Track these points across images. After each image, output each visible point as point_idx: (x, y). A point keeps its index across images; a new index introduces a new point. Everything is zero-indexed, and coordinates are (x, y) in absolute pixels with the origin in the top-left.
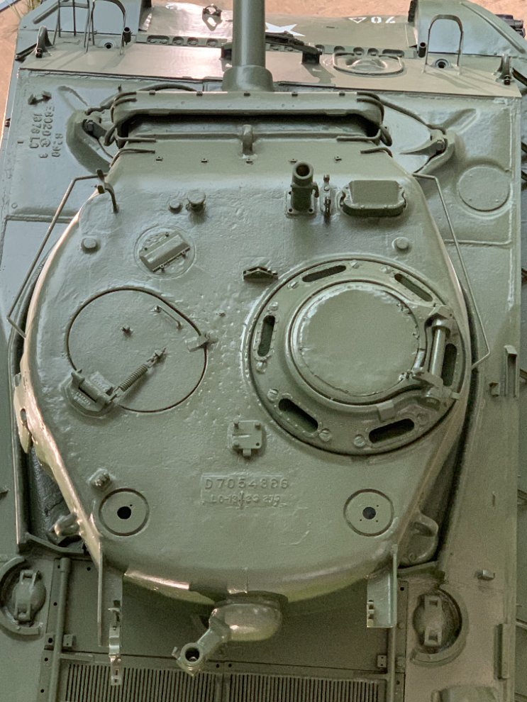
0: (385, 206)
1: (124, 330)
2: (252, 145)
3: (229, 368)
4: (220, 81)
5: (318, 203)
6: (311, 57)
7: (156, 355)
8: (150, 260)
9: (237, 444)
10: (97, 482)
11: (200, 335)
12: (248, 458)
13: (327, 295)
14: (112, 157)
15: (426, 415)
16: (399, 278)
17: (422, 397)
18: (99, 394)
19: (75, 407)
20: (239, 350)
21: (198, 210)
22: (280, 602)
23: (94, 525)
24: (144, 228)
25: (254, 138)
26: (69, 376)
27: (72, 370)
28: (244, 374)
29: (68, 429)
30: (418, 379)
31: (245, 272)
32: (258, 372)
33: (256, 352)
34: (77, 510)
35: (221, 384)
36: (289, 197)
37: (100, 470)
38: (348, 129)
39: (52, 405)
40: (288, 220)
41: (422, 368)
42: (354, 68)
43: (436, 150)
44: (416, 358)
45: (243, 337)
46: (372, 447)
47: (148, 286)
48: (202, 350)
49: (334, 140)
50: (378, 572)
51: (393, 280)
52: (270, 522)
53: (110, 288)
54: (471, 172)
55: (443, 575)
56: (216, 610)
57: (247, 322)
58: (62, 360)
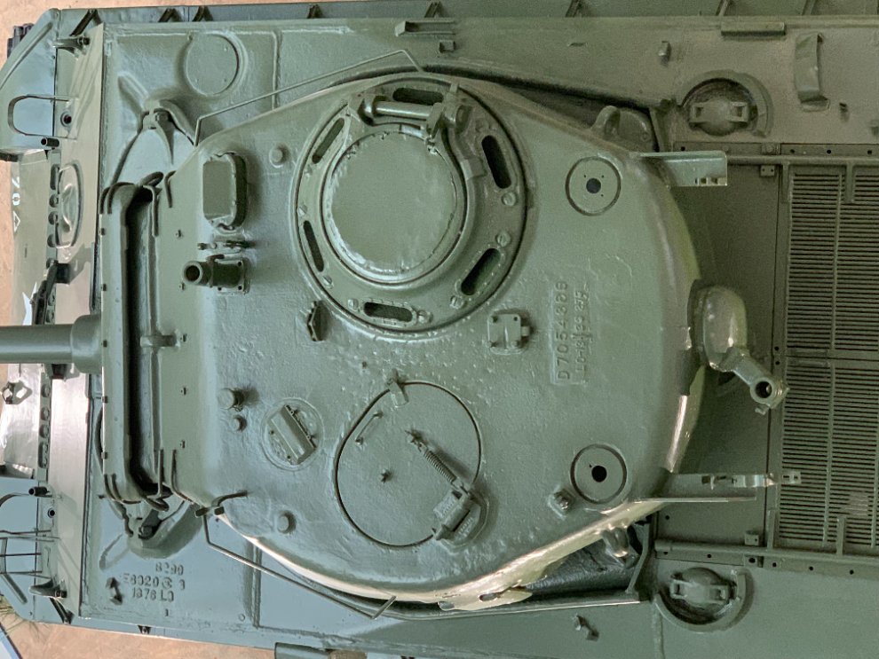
0: (233, 176)
1: (384, 480)
2: (164, 337)
3: (427, 356)
4: (90, 376)
5: (231, 256)
6: (61, 273)
7: (413, 441)
8: (302, 452)
9: (516, 343)
10: (563, 507)
11: (388, 391)
12: (532, 330)
13: (338, 242)
14: (184, 502)
15: (477, 121)
16: (317, 158)
17: (455, 126)
18: (459, 507)
19: (477, 536)
20: (406, 344)
21: (242, 397)
22: (700, 289)
23: (614, 510)
24: (265, 460)
25: (155, 333)
26: (440, 543)
27: (433, 540)
28: (432, 338)
29: (502, 542)
30: (435, 132)
31: (314, 340)
32: (430, 321)
33: (407, 323)
34: (596, 531)
35: (446, 365)
36: (224, 290)
37: (549, 504)
38: (144, 224)
39: (475, 563)
40: (251, 290)
41: (422, 128)
42: (72, 223)
43: (167, 123)
44: (410, 135)
45: (390, 340)
46: (516, 185)
47: (333, 455)
48: (407, 388)
49: (157, 240)
50: (662, 174)
51: (319, 165)
52: (606, 302)
53: (335, 498)
54: (193, 81)
55: (664, 101)
56: (711, 364)
57: (372, 336)
58: (422, 553)
